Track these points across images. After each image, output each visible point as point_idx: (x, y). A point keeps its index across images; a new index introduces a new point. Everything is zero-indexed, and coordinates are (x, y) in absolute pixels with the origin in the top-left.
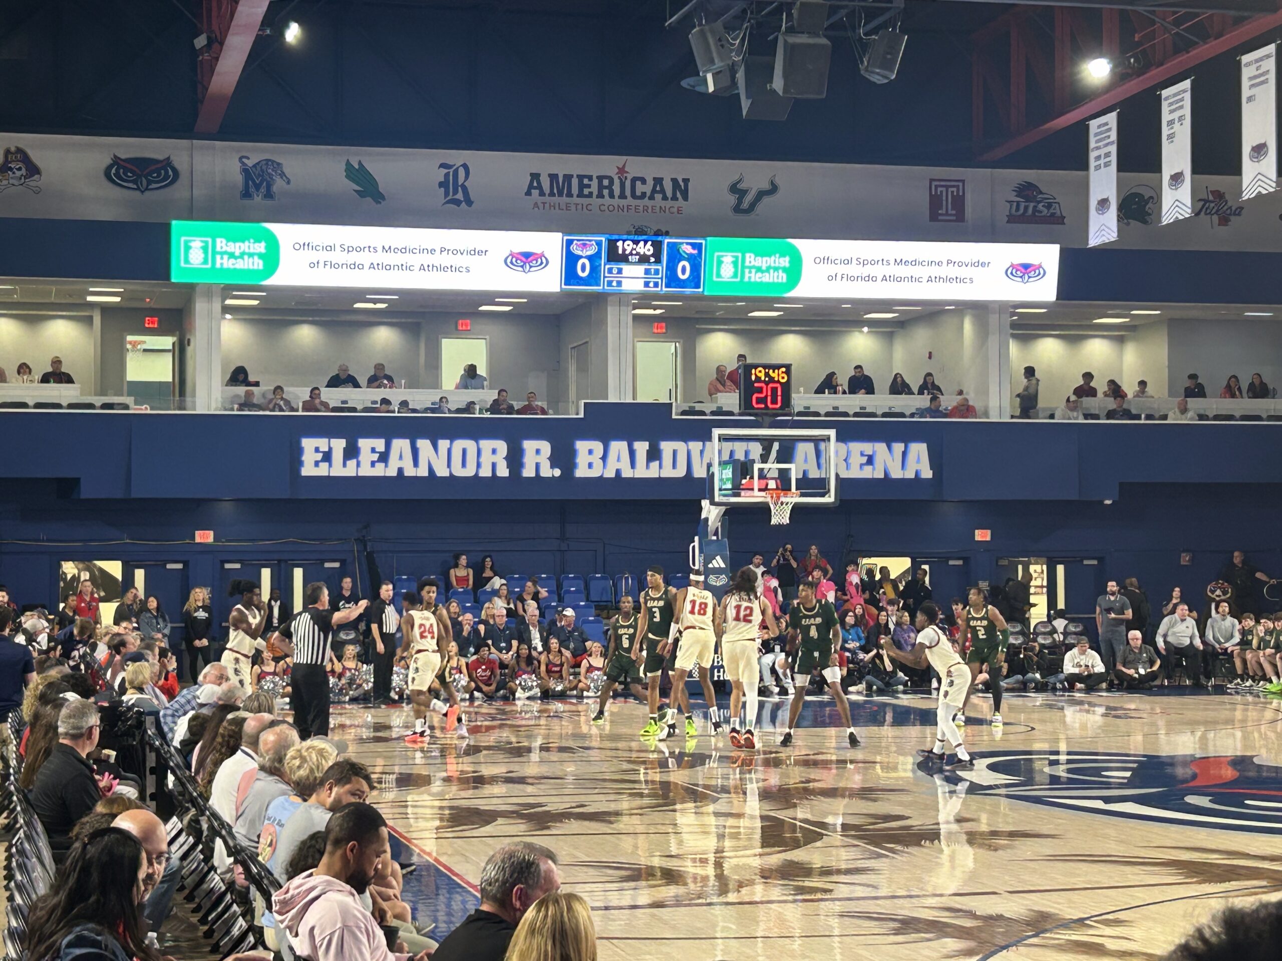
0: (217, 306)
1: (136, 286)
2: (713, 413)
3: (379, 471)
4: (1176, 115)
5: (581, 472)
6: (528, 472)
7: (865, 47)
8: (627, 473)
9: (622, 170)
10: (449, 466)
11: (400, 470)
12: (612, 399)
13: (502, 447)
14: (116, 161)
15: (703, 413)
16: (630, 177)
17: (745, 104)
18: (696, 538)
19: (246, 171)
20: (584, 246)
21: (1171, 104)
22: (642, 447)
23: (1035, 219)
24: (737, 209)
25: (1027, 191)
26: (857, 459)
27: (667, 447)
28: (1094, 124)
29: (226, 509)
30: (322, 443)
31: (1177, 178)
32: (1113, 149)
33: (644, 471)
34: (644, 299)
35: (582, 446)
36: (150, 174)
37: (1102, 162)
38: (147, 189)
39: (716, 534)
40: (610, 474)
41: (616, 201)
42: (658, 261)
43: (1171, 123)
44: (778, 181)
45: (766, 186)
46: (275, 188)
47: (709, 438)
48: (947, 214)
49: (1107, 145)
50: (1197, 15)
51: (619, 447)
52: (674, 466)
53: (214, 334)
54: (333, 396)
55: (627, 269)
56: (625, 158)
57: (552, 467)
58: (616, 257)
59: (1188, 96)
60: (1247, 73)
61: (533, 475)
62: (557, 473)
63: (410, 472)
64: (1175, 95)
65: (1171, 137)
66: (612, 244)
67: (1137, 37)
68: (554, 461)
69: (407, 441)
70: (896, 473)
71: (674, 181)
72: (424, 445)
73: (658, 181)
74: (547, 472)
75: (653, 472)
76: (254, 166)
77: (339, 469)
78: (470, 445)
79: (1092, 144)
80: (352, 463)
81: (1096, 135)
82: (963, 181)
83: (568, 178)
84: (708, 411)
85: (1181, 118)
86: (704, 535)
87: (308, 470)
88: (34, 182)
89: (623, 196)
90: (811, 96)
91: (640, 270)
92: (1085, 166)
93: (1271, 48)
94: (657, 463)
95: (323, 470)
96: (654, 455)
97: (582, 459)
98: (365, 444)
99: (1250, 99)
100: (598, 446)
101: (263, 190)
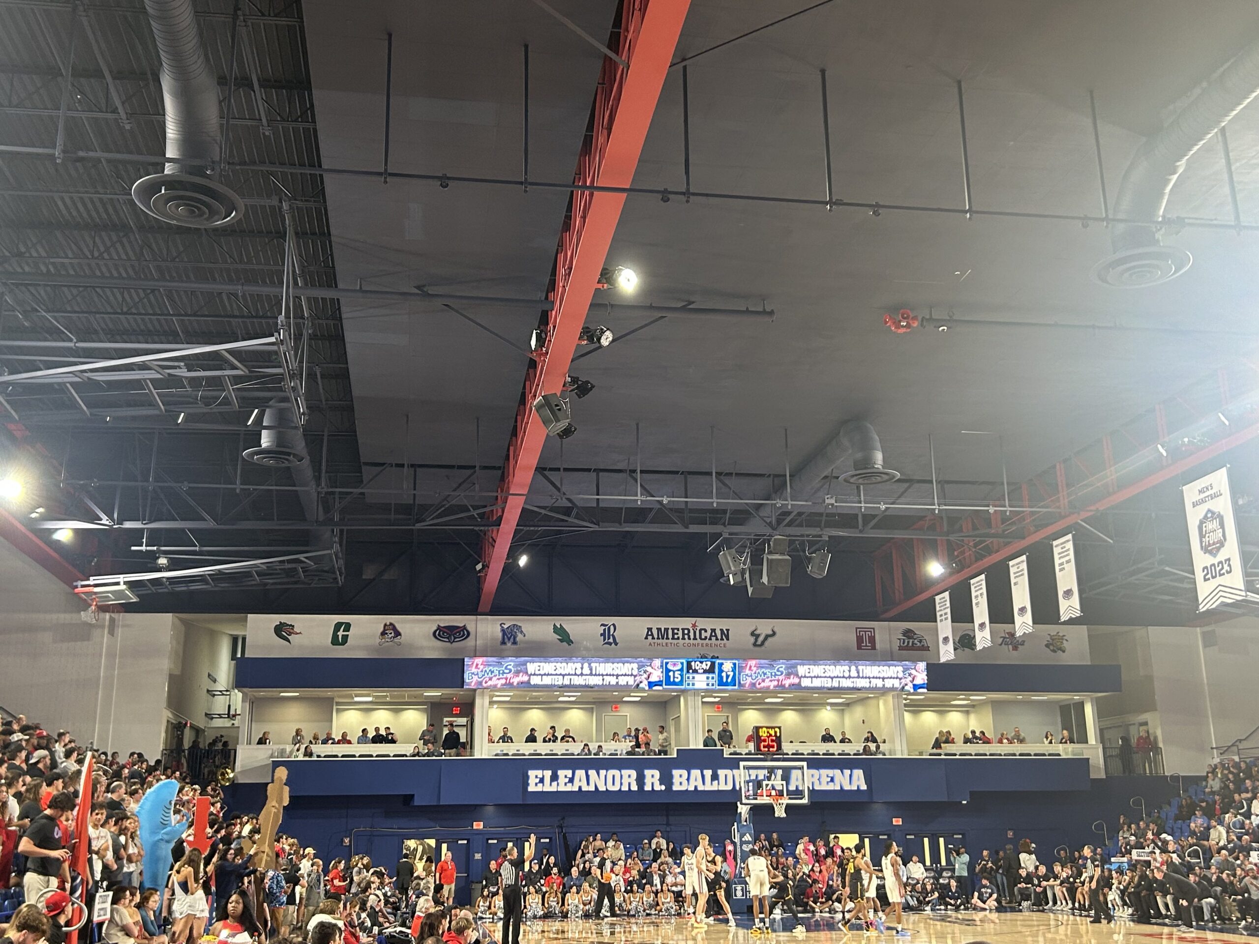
0: (487, 701)
2: (746, 754)
3: (569, 788)
4: (979, 593)
5: (676, 788)
6: (648, 788)
7: (809, 560)
8: (701, 788)
9: (694, 625)
10: (606, 784)
11: (580, 788)
12: (691, 747)
13: (634, 773)
14: (439, 628)
15: (741, 754)
16: (698, 629)
17: (750, 590)
18: (735, 824)
19: (503, 630)
20: (675, 665)
21: (975, 587)
22: (708, 773)
23: (913, 648)
24: (755, 645)
25: (908, 633)
26: (825, 780)
27: (721, 773)
28: (937, 598)
29: (490, 810)
30: (539, 773)
31: (982, 625)
32: (949, 611)
33: (710, 786)
34: (708, 692)
35: (676, 773)
36: (456, 634)
37: (943, 617)
38: (454, 641)
39: (746, 821)
40: (692, 788)
42: (713, 672)
43: (976, 597)
44: (775, 629)
45: (770, 632)
46: (518, 639)
47: (738, 768)
48: (866, 646)
49: (945, 609)
50: (985, 541)
51: (696, 773)
52: (726, 784)
53: (486, 716)
55: (697, 677)
56: (695, 619)
57: (661, 784)
58: (691, 670)
59: (984, 583)
60: (1012, 570)
61: (650, 789)
62: (663, 788)
63: (585, 788)
64: (977, 582)
65: (977, 604)
66: (689, 664)
67: (956, 553)
69: (584, 771)
70: (847, 787)
72: (592, 773)
73: (713, 630)
74: (658, 787)
75: (714, 787)
76: (508, 628)
77: (548, 787)
78: (616, 772)
79: (938, 608)
80: (554, 784)
81: (939, 603)
82: (874, 629)
83: (666, 630)
84: (744, 753)
85: (981, 594)
86: (739, 822)
87: (531, 789)
88: (397, 639)
89: (695, 639)
90: (783, 585)
91: (704, 677)
92: (936, 621)
93: (1024, 557)
94: (717, 782)
95: (539, 788)
96: (715, 777)
97: (676, 780)
98: (561, 773)
99: (1015, 584)
100: (685, 773)
101: (512, 640)
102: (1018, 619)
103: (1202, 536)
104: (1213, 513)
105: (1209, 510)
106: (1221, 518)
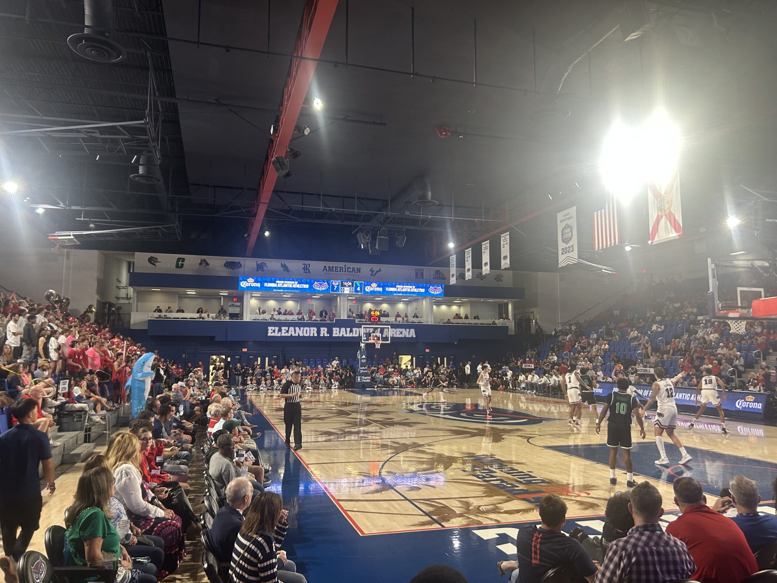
0: (249, 296)
1: (231, 291)
3: (286, 335)
5: (334, 335)
6: (322, 335)
7: (397, 239)
8: (345, 335)
9: (345, 266)
10: (303, 333)
11: (291, 334)
12: (342, 318)
13: (316, 329)
14: (227, 262)
16: (347, 267)
17: (370, 251)
18: (359, 351)
19: (257, 265)
20: (335, 283)
21: (467, 253)
22: (348, 329)
23: (439, 278)
24: (371, 275)
25: (437, 272)
26: (398, 333)
27: (354, 329)
28: (451, 257)
29: (250, 343)
30: (273, 328)
31: (469, 270)
32: (455, 263)
33: (349, 335)
34: (350, 295)
35: (334, 329)
36: (235, 265)
37: (453, 266)
38: (234, 269)
39: (363, 350)
40: (341, 335)
41: (344, 273)
42: (353, 286)
43: (467, 258)
44: (381, 269)
45: (379, 270)
46: (264, 269)
47: (361, 327)
48: (419, 277)
50: (473, 233)
51: (343, 329)
52: (356, 334)
53: (248, 303)
54: (277, 317)
55: (346, 288)
56: (346, 263)
58: (343, 285)
59: (471, 251)
60: (483, 247)
62: (328, 335)
63: (294, 335)
64: (468, 251)
65: (467, 261)
66: (342, 283)
67: (460, 238)
68: (328, 333)
69: (293, 328)
70: (407, 336)
71: (357, 268)
72: (297, 328)
73: (353, 268)
74: (326, 335)
75: (351, 335)
76: (260, 264)
77: (276, 334)
78: (308, 329)
79: (451, 262)
80: (280, 333)
81: (451, 260)
82: (423, 269)
83: (333, 267)
86: (361, 350)
87: (269, 334)
88: (207, 267)
89: (345, 271)
90: (385, 250)
91: (348, 288)
92: (449, 267)
93: (488, 241)
94: (352, 333)
95: (273, 334)
96: (351, 331)
97: (334, 332)
98: (283, 328)
99: (484, 253)
100: (338, 329)
101: (261, 269)
102: (484, 268)
103: (563, 235)
104: (568, 225)
105: (567, 224)
106: (571, 228)
